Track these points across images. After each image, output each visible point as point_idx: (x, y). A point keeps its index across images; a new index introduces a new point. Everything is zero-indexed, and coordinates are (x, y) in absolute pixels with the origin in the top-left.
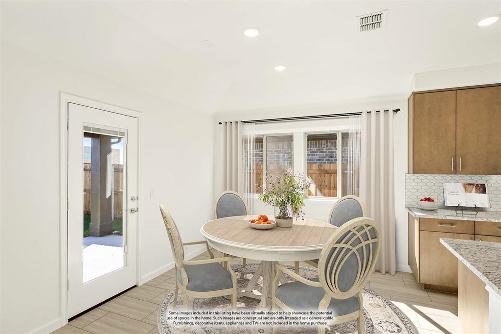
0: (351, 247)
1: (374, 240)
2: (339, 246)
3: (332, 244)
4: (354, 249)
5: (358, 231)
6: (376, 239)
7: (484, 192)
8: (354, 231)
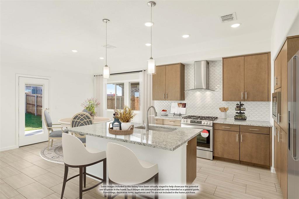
0: (80, 121)
3: (72, 119)
7: (185, 107)
8: (79, 116)
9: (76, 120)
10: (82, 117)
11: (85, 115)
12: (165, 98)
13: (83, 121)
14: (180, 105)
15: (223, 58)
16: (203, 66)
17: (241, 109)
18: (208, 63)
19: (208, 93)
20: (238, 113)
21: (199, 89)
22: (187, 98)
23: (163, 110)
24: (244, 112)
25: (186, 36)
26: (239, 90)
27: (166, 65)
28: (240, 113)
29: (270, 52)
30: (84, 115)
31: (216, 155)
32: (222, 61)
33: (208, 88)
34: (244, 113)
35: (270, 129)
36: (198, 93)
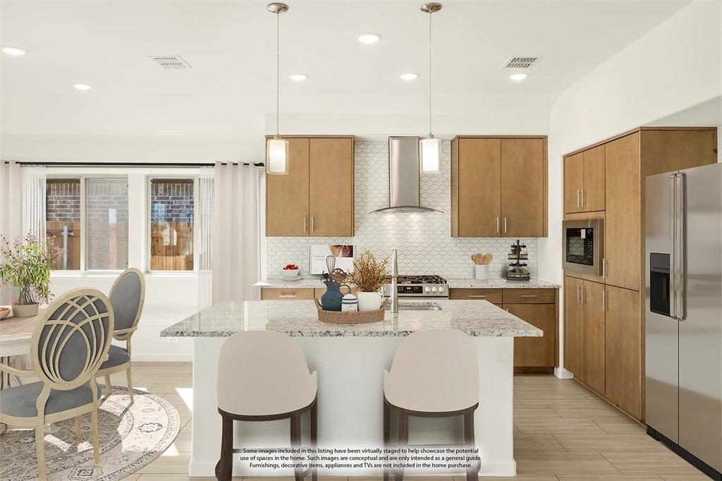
0: (72, 324)
1: (103, 315)
2: (55, 323)
3: (45, 321)
4: (78, 327)
5: (79, 303)
6: (106, 313)
7: (351, 255)
8: (73, 304)
9: (58, 321)
10: (80, 308)
11: (94, 300)
13: (81, 324)
14: (337, 250)
15: (460, 138)
17: (521, 257)
20: (513, 265)
22: (361, 228)
23: (289, 267)
24: (526, 262)
26: (490, 212)
27: (310, 138)
28: (518, 264)
29: (546, 137)
30: (90, 297)
34: (526, 265)
35: (554, 291)
36: (390, 218)
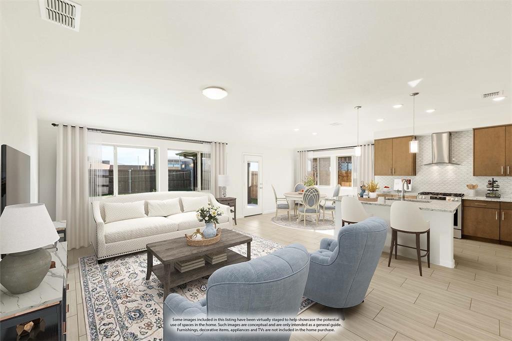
12: (392, 173)
15: (474, 129)
16: (445, 137)
17: (494, 186)
18: (450, 134)
19: (450, 167)
20: (490, 190)
21: (440, 163)
23: (386, 187)
25: (430, 111)
26: (497, 164)
27: (392, 138)
28: (493, 190)
31: (466, 234)
32: (472, 133)
33: (450, 162)
34: (497, 191)
